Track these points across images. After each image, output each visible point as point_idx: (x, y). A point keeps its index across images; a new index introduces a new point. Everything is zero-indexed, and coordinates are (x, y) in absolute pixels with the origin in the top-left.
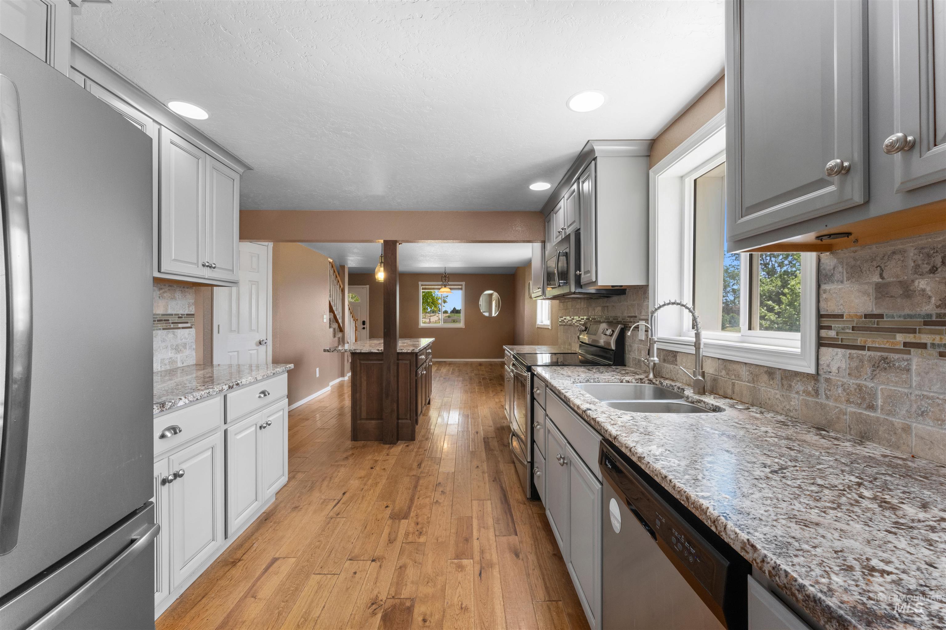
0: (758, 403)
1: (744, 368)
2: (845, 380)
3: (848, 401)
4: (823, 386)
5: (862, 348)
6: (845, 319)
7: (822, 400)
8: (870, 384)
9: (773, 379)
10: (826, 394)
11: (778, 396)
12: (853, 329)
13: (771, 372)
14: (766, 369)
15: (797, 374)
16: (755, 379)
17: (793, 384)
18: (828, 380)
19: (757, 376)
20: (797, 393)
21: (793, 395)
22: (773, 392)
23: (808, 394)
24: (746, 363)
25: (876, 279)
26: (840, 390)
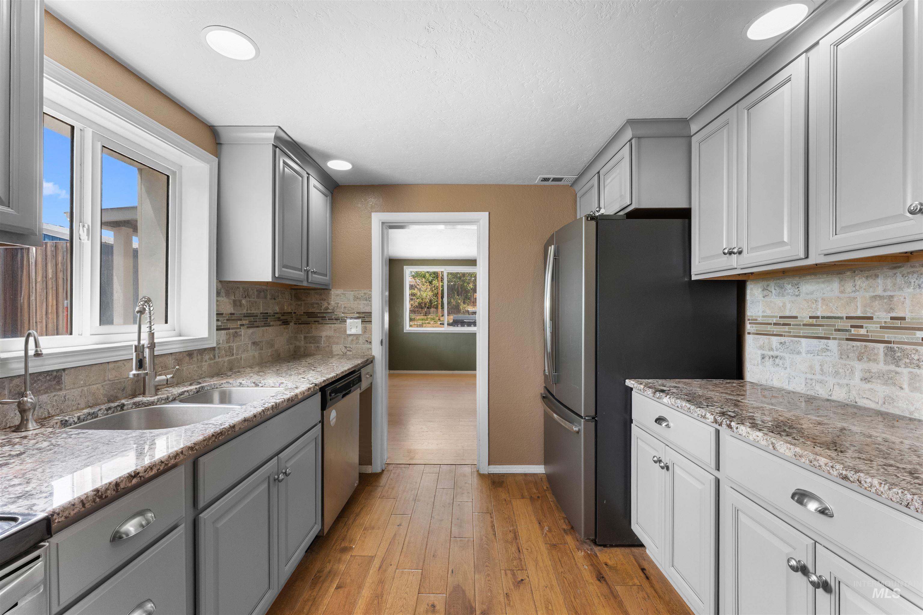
0: (182, 380)
1: (170, 358)
2: (225, 346)
3: (226, 356)
4: (217, 351)
5: (229, 329)
6: (224, 315)
7: (217, 360)
8: (232, 345)
9: (192, 358)
10: (218, 356)
11: (195, 369)
12: (227, 320)
13: (190, 354)
14: (187, 353)
15: (205, 349)
16: (180, 363)
17: (204, 357)
18: (219, 348)
19: (181, 360)
20: (206, 361)
21: (204, 363)
22: (192, 367)
23: (211, 359)
24: (171, 354)
25: (233, 298)
26: (223, 352)
